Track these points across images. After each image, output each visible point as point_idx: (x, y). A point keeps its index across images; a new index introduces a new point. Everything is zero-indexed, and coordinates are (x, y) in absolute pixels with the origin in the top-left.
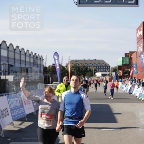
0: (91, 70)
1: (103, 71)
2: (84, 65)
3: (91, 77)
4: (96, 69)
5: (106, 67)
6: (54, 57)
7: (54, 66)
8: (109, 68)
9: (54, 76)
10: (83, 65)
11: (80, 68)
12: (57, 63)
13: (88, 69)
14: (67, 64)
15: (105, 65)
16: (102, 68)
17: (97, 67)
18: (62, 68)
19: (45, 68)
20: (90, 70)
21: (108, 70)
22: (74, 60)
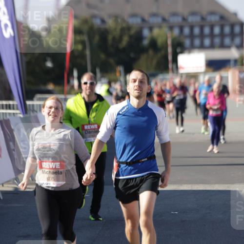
0: (160, 42)
1: (212, 46)
2: (123, 20)
5: (227, 30)
8: (237, 30)
10: (120, 20)
11: (110, 38)
15: (222, 18)
16: (207, 30)
17: (187, 31)
20: (153, 43)
21: (232, 40)
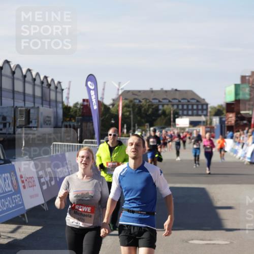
0: (167, 112)
1: (192, 115)
2: (150, 101)
3: (167, 129)
4: (178, 111)
5: (200, 107)
6: (87, 85)
7: (86, 103)
8: (205, 107)
9: (87, 127)
10: (148, 101)
11: (143, 109)
12: (93, 97)
13: (160, 110)
14: (114, 100)
15: (198, 101)
16: (190, 107)
17: (180, 107)
18: (103, 109)
19: (67, 109)
20: (164, 113)
21: (202, 112)
22: (128, 92)
